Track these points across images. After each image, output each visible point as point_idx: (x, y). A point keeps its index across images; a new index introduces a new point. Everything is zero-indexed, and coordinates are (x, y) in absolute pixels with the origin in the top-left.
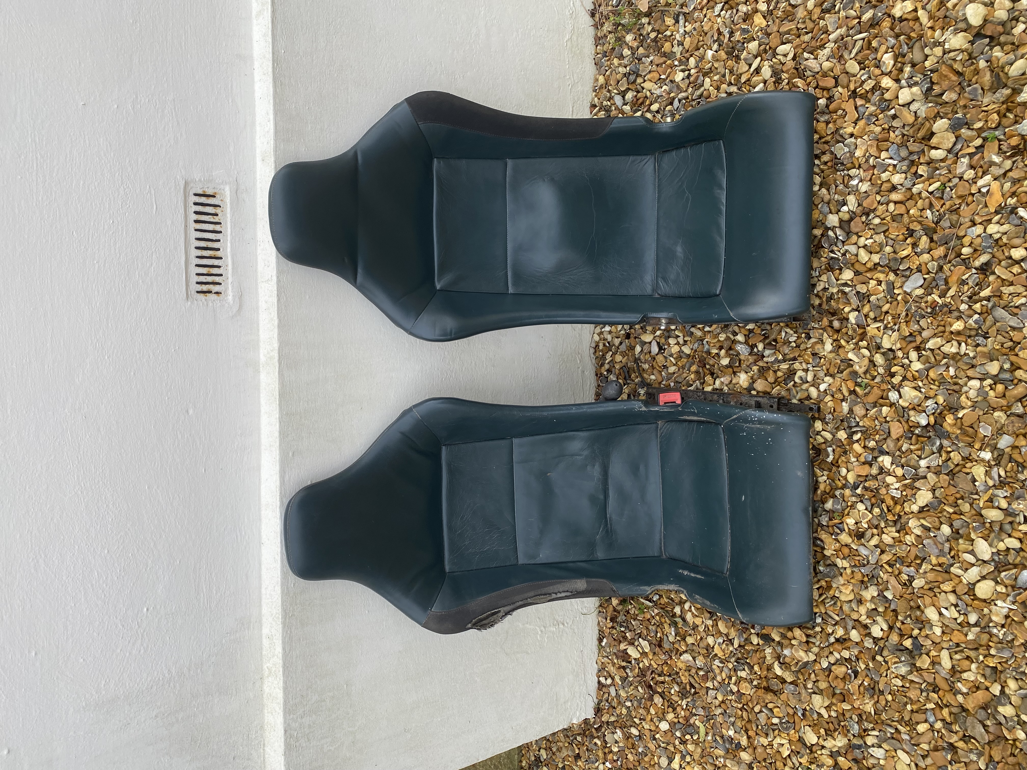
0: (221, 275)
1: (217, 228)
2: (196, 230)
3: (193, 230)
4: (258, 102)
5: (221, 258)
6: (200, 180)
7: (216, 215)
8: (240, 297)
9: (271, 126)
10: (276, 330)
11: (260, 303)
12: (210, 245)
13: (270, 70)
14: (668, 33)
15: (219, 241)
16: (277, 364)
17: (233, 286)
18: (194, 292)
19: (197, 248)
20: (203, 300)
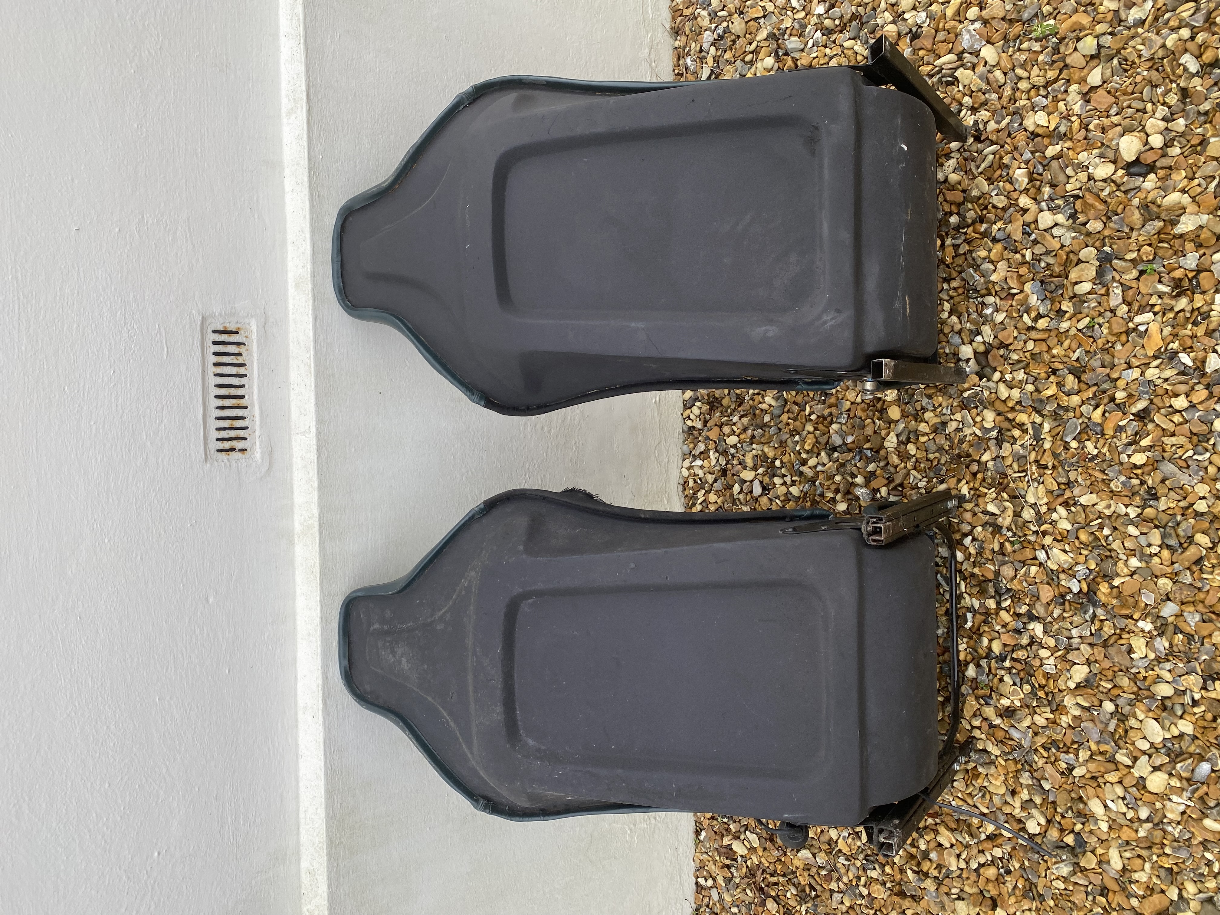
0: (247, 428)
1: (242, 371)
2: (216, 375)
3: (212, 375)
4: (289, 217)
5: (246, 407)
6: (220, 315)
7: (240, 355)
8: (270, 454)
9: (307, 247)
10: (316, 493)
11: (294, 459)
12: (233, 391)
13: (306, 179)
15: (243, 386)
16: (317, 535)
17: (261, 441)
18: (213, 451)
19: (217, 397)
20: (226, 461)
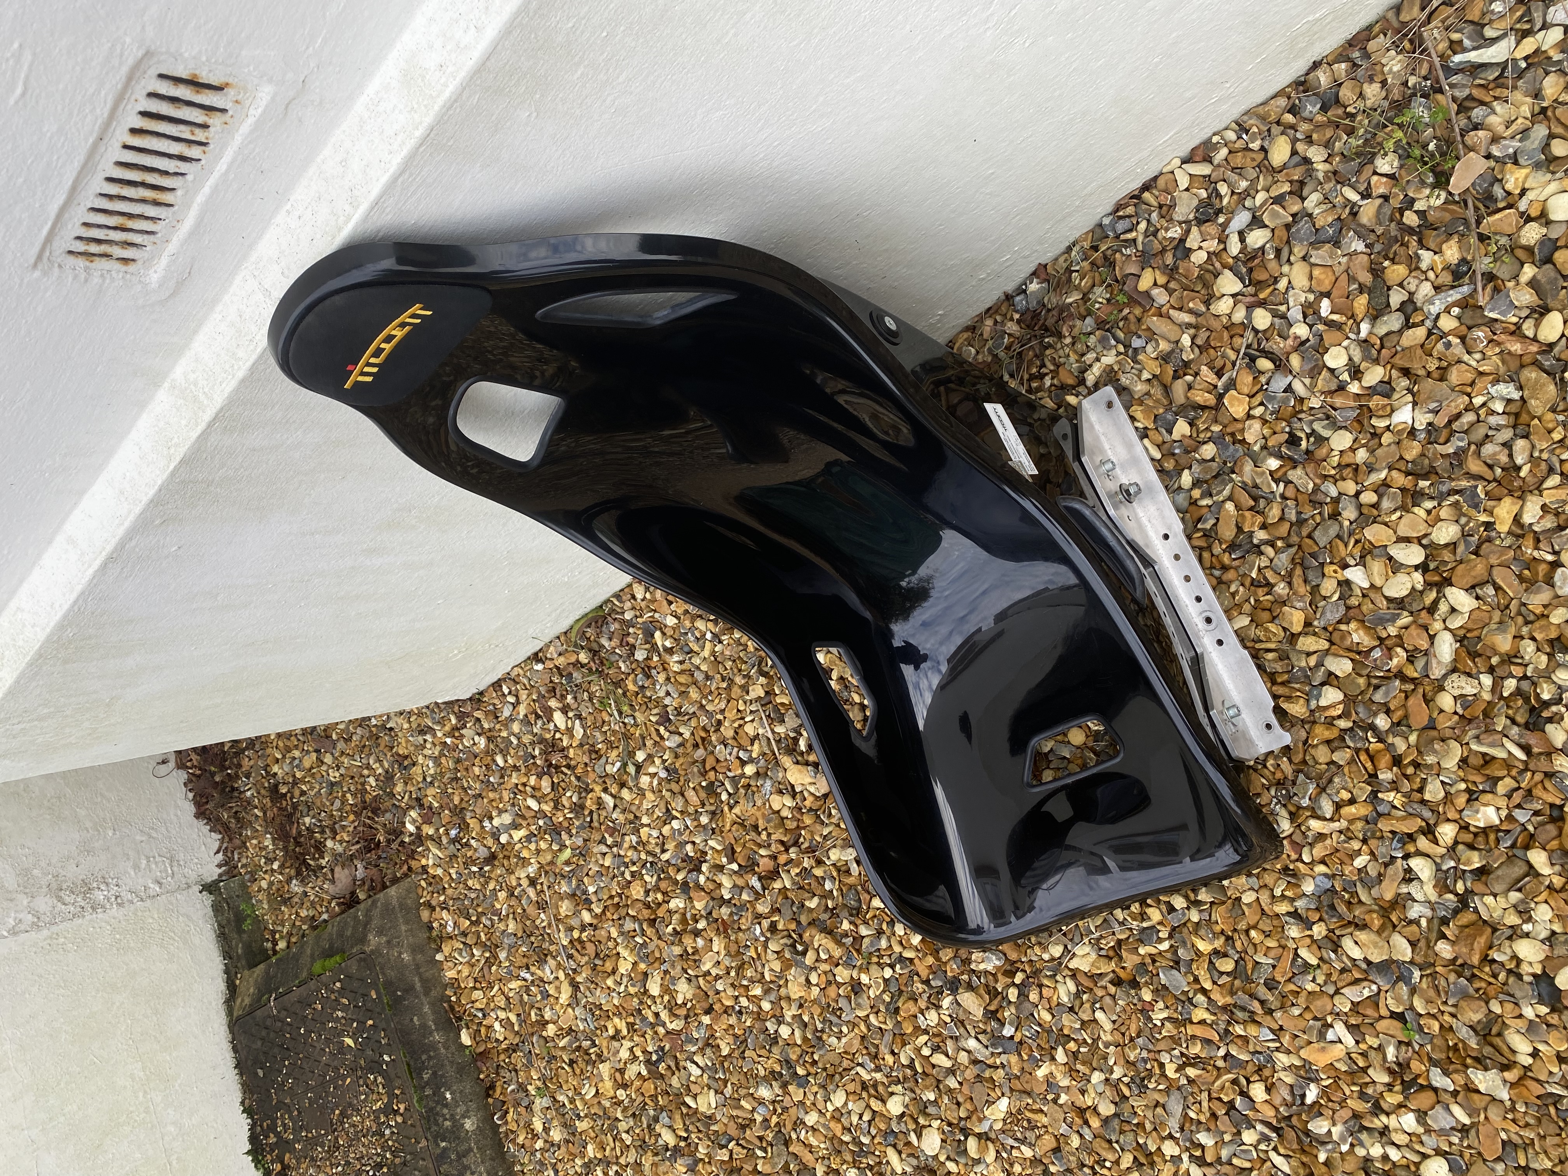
0: (153, 233)
1: (193, 150)
2: (126, 147)
3: (118, 145)
5: (169, 207)
7: (204, 126)
8: (182, 280)
12: (152, 178)
14: (1426, 257)
15: (181, 175)
17: (174, 255)
18: (60, 252)
19: (111, 180)
20: (80, 267)
